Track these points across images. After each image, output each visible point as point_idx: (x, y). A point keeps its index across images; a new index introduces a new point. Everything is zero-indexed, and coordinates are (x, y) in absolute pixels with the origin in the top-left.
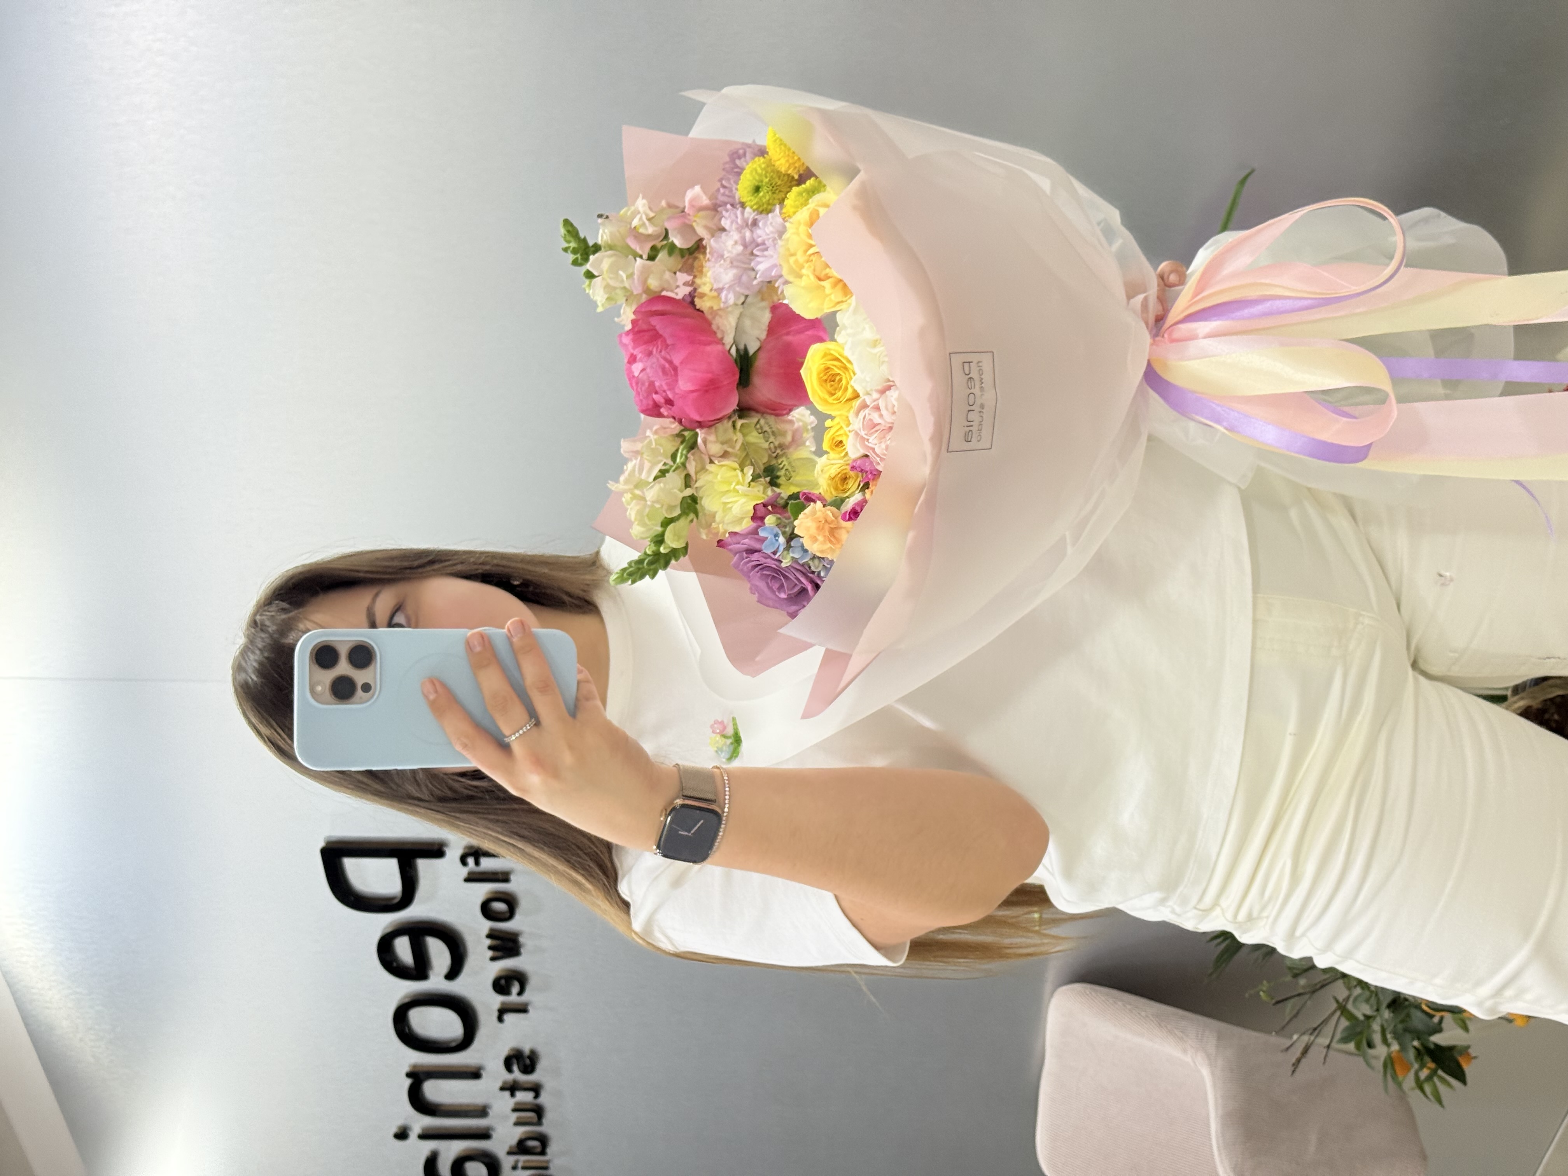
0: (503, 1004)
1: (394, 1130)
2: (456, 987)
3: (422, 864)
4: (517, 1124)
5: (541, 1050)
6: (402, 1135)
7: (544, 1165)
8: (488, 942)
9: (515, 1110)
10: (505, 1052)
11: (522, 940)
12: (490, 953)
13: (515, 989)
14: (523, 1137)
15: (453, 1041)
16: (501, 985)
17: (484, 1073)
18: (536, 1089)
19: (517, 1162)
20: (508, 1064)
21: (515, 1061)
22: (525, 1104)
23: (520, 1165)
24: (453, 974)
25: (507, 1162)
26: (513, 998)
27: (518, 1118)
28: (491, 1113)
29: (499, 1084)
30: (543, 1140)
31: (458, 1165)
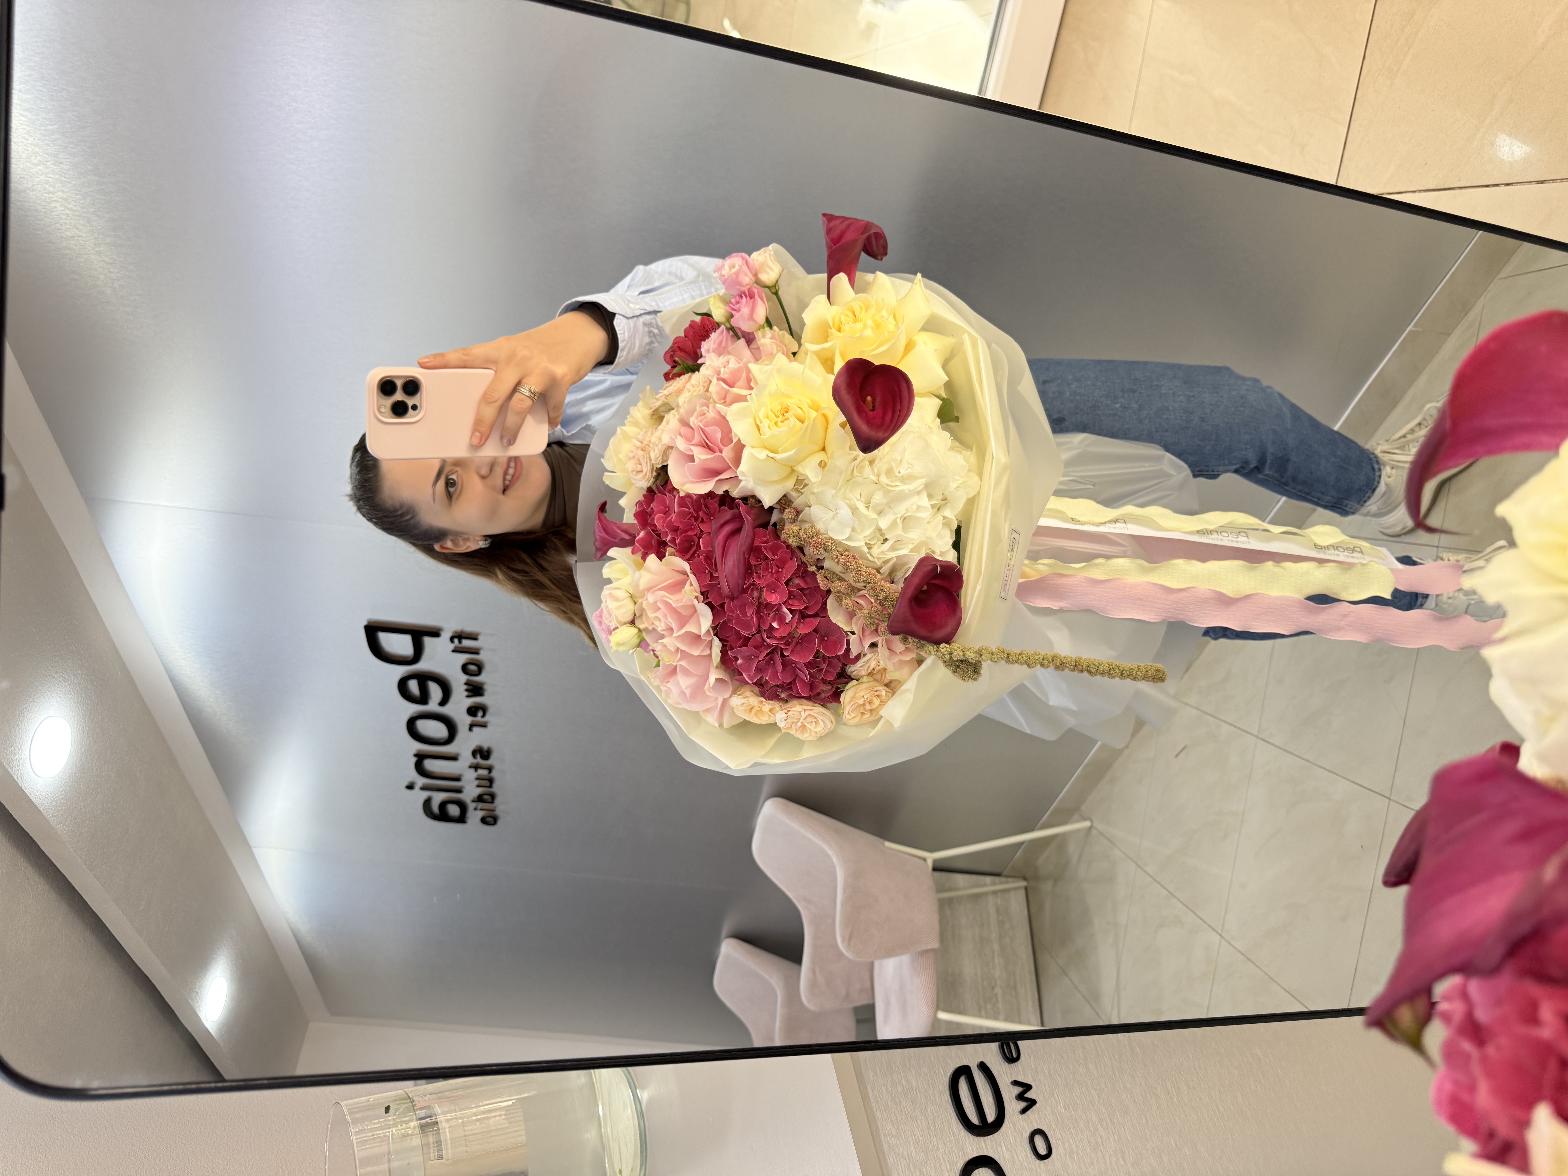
0: (473, 721)
1: (406, 783)
2: (445, 710)
3: (427, 641)
4: (478, 786)
5: (494, 748)
6: (410, 787)
7: (492, 808)
8: (465, 687)
10: (473, 746)
11: (485, 687)
12: (466, 693)
13: (480, 714)
15: (442, 739)
16: (472, 711)
17: (460, 759)
18: (490, 769)
20: (474, 754)
21: (478, 752)
22: (483, 775)
24: (443, 702)
25: (471, 806)
26: (479, 718)
28: (463, 779)
29: (468, 764)
31: (443, 805)
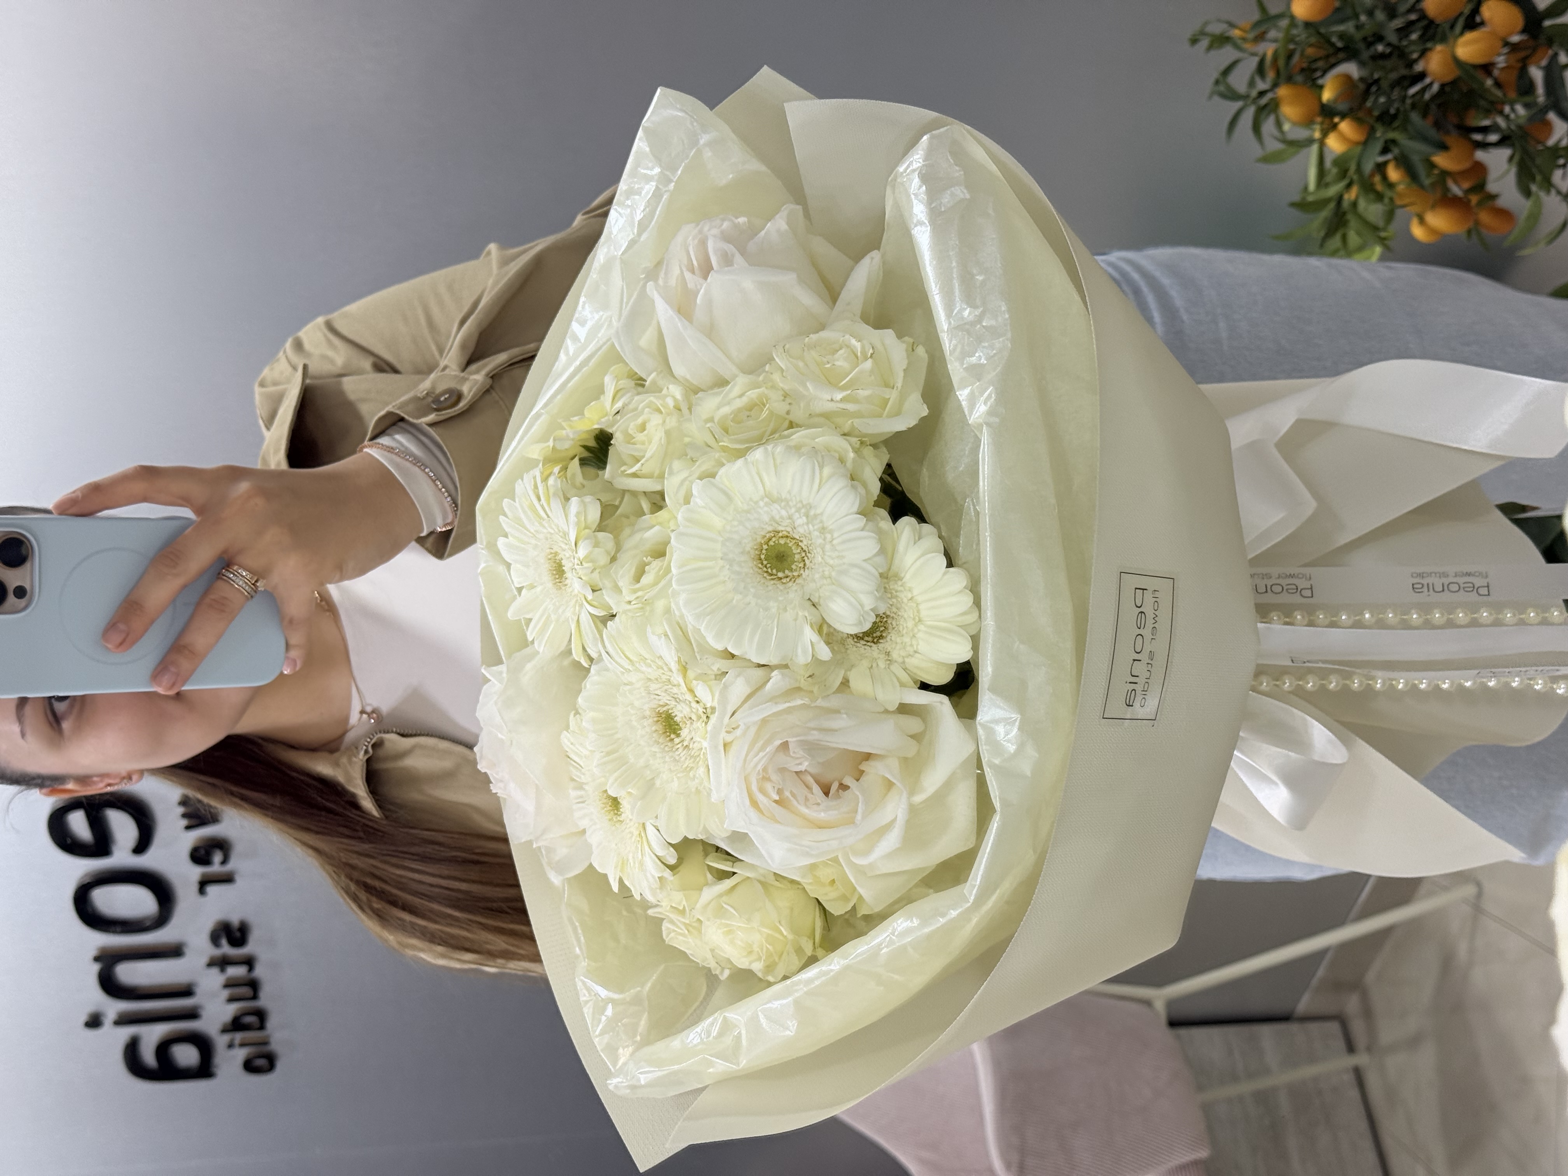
0: (204, 875)
1: (84, 1016)
2: (147, 861)
4: (231, 1000)
5: (253, 921)
6: (94, 1022)
7: (264, 1040)
8: (181, 810)
9: (227, 985)
10: (210, 926)
12: (184, 822)
13: (217, 857)
14: (239, 1013)
15: (146, 918)
16: (200, 855)
17: (187, 950)
18: (250, 963)
19: (233, 1039)
20: (215, 939)
21: (222, 934)
22: (238, 977)
23: (237, 1042)
24: (142, 846)
25: (221, 1041)
26: (216, 867)
27: (230, 994)
28: (199, 991)
29: (205, 960)
30: (261, 1015)
31: (163, 1048)
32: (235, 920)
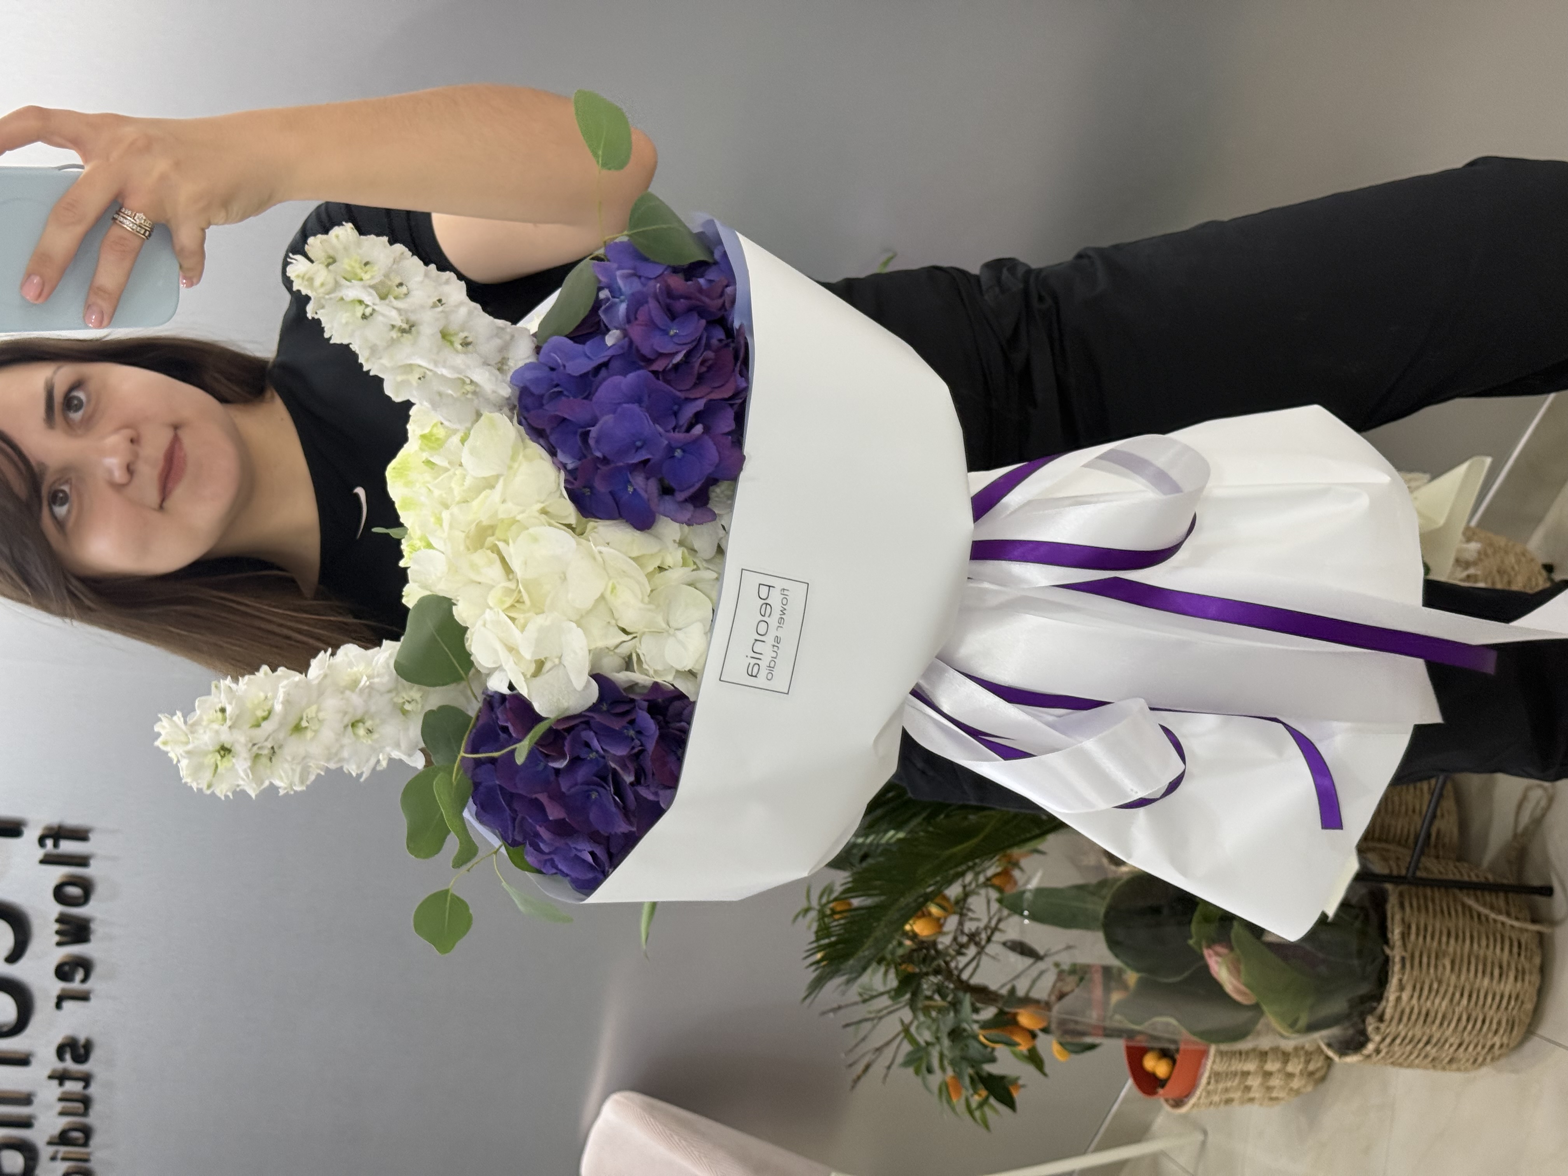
0: (63, 990)
2: (15, 971)
4: (63, 1113)
5: (97, 1039)
7: (85, 1157)
8: (56, 926)
9: (61, 1099)
10: (58, 1040)
11: (93, 926)
12: (57, 938)
13: (79, 975)
14: (67, 1127)
15: (6, 1025)
16: (63, 972)
17: (34, 1061)
18: (86, 1079)
19: (57, 1152)
20: (60, 1052)
21: (68, 1050)
22: (74, 1093)
23: (60, 1156)
24: (14, 957)
25: (45, 1152)
26: (76, 985)
27: (63, 1108)
28: (36, 1101)
29: (47, 1072)
30: (87, 1132)
32: (82, 1038)
